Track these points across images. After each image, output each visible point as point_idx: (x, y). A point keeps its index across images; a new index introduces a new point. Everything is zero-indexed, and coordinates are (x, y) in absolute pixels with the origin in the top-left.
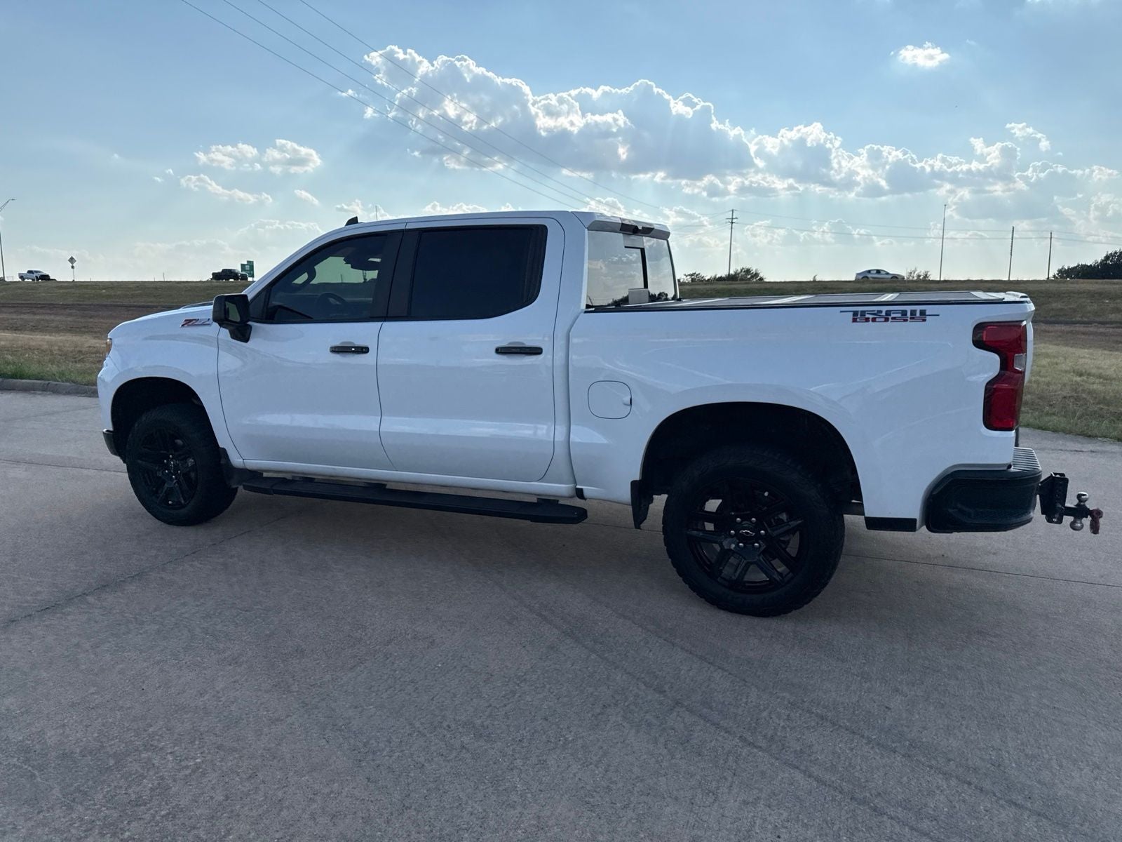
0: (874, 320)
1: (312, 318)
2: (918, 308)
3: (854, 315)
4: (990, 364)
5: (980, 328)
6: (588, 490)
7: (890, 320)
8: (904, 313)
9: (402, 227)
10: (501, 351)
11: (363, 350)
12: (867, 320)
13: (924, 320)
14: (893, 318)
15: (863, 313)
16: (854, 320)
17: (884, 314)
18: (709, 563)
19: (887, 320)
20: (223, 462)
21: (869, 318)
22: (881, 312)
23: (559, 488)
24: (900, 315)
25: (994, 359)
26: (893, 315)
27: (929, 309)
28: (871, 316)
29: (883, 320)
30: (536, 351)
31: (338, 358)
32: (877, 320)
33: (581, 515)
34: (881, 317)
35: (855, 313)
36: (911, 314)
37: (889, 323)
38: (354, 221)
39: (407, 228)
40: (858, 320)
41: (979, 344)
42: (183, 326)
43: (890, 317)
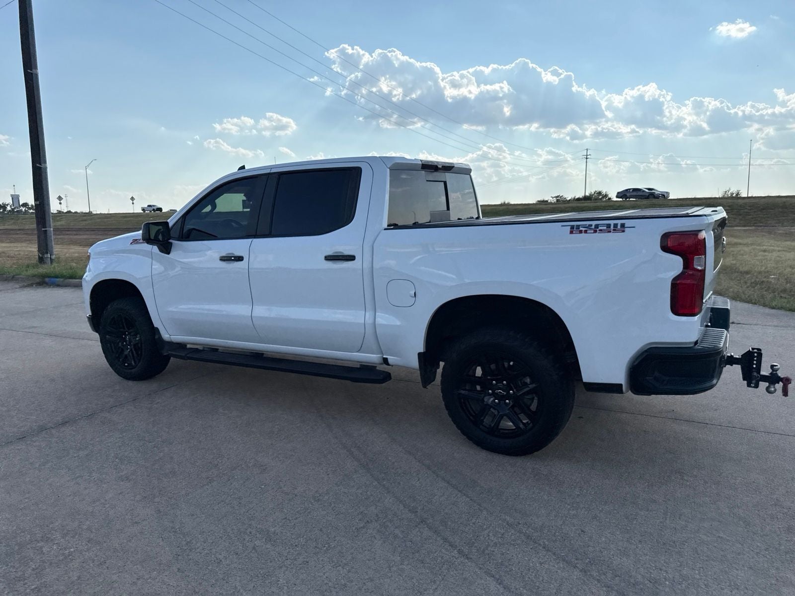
0: (586, 232)
1: (216, 237)
2: (619, 222)
3: (571, 229)
4: (674, 265)
5: (666, 237)
6: (391, 359)
7: (598, 231)
8: (609, 226)
9: (268, 171)
10: (328, 258)
11: (240, 259)
12: (581, 232)
13: (624, 231)
14: (601, 230)
15: (578, 227)
16: (571, 232)
17: (593, 227)
18: (474, 414)
19: (595, 231)
20: (157, 337)
21: (582, 231)
22: (591, 225)
23: (373, 358)
24: (605, 228)
25: (679, 260)
26: (600, 228)
27: (628, 223)
28: (584, 229)
29: (593, 231)
30: (351, 258)
31: (224, 265)
32: (588, 231)
33: (387, 377)
34: (591, 229)
35: (572, 227)
36: (614, 227)
37: (596, 234)
38: (243, 167)
39: (271, 172)
40: (574, 232)
41: (665, 248)
42: (131, 243)
43: (598, 230)
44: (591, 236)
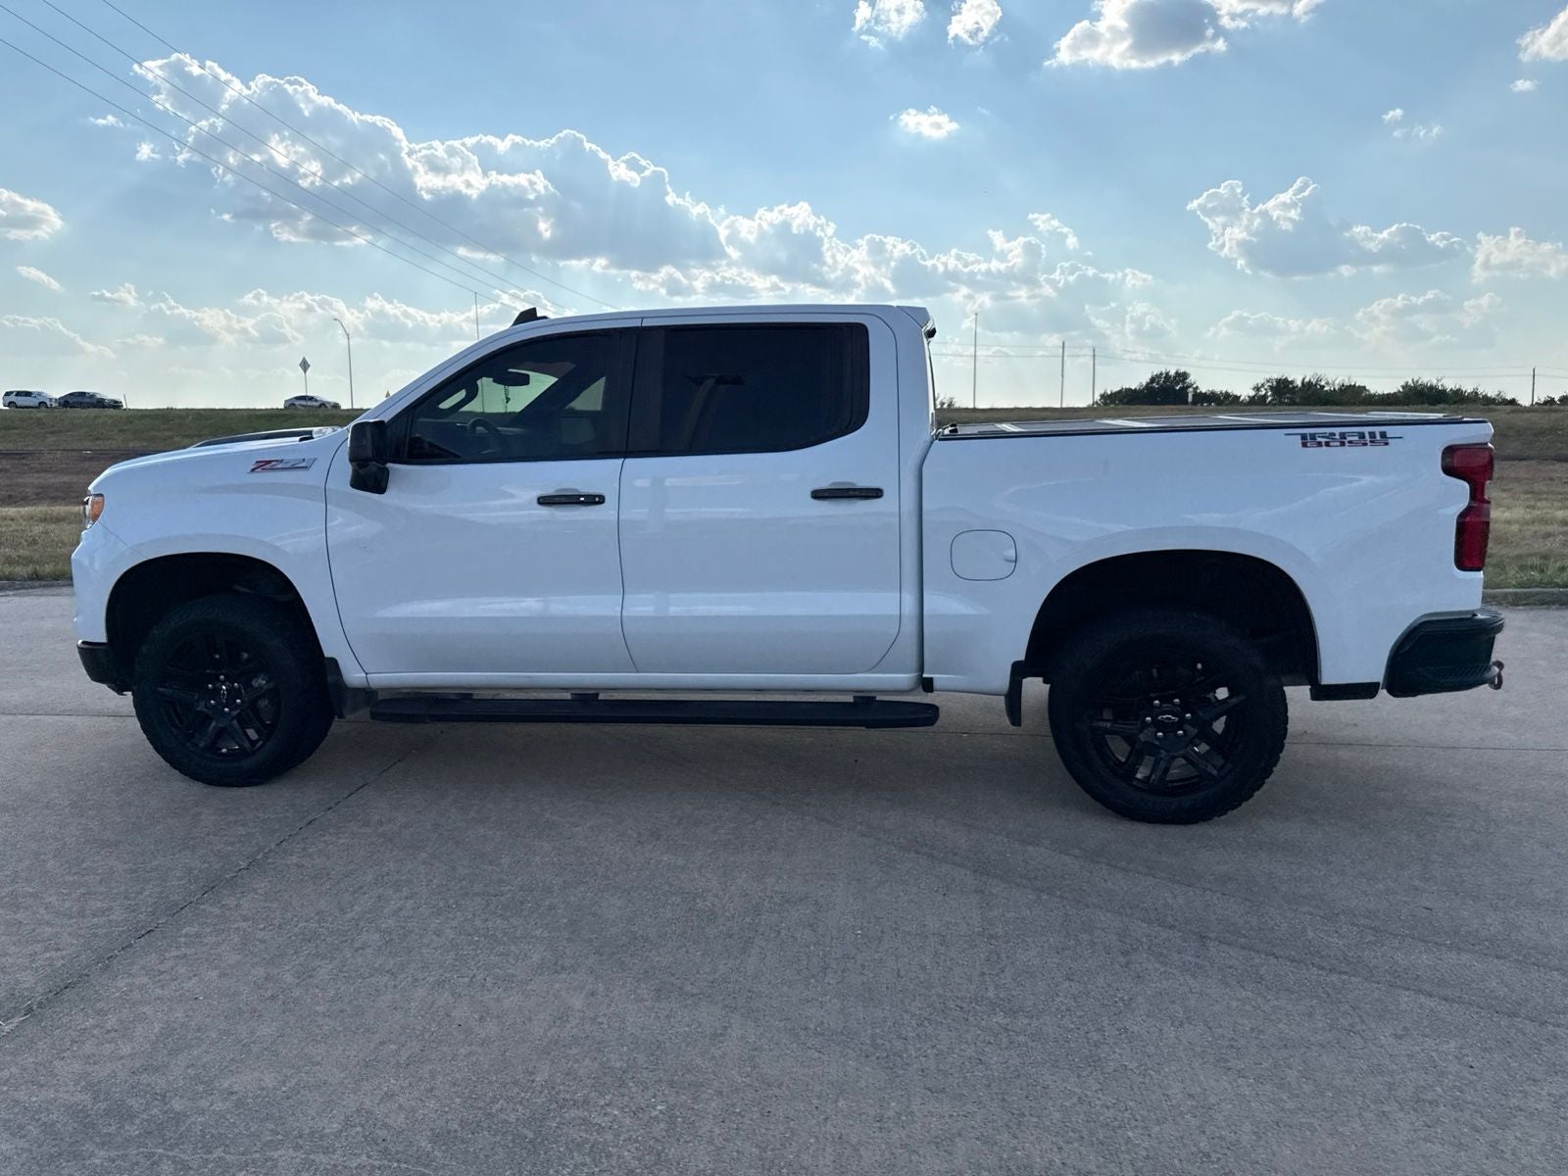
0: (1327, 444)
2: (1377, 430)
3: (1302, 439)
4: (1459, 493)
5: (1450, 451)
6: (940, 679)
7: (1347, 444)
8: (1362, 436)
9: (637, 323)
11: (595, 500)
12: (1319, 444)
13: (1387, 444)
14: (1350, 442)
15: (1313, 437)
16: (1304, 445)
17: (1338, 437)
19: (1343, 444)
21: (1321, 442)
22: (1334, 434)
23: (894, 680)
24: (1356, 438)
25: (1464, 487)
26: (1349, 439)
27: (1390, 431)
28: (1323, 440)
29: (1338, 444)
30: (876, 493)
32: (1331, 444)
33: (928, 715)
34: (1335, 440)
36: (1370, 437)
37: (1347, 448)
38: (529, 316)
39: (644, 325)
40: (1309, 444)
41: (1449, 470)
42: (253, 470)
43: (1346, 441)
44: (1336, 451)
